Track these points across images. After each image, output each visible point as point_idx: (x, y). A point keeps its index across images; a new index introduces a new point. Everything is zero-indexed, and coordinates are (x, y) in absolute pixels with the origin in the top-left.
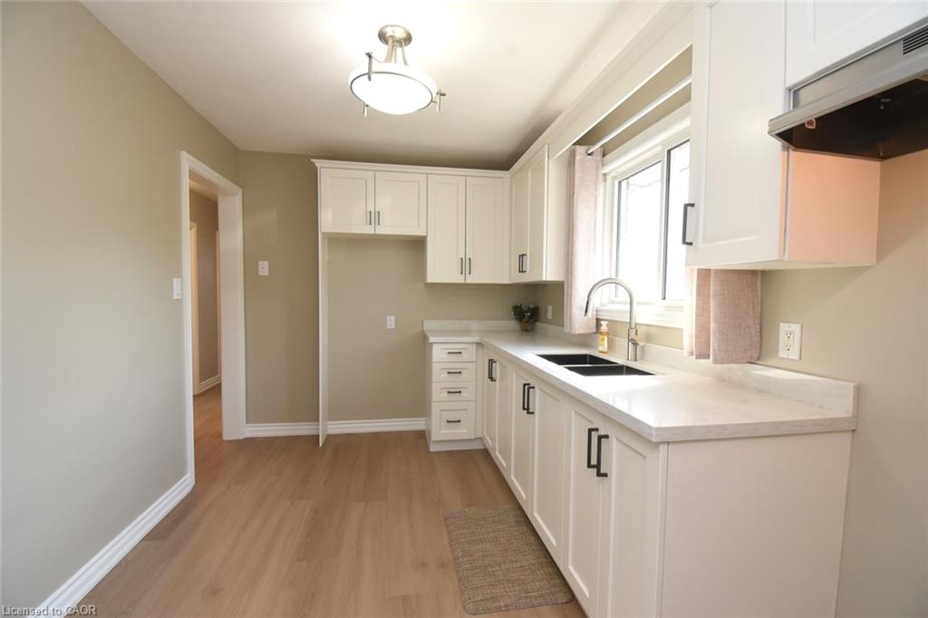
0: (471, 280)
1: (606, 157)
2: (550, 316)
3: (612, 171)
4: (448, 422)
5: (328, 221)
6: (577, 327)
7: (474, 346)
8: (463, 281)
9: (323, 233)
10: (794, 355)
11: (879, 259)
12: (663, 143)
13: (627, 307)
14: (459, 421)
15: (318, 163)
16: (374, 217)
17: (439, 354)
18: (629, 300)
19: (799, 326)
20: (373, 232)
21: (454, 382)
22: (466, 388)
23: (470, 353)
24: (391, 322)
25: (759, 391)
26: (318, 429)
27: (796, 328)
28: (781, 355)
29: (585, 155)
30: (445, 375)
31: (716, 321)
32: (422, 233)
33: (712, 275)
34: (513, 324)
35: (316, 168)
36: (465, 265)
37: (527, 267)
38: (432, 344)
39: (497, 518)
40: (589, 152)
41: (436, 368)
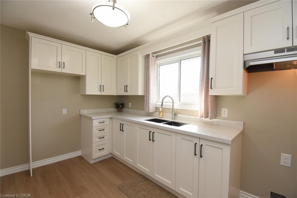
0: (103, 94)
1: (157, 58)
2: (130, 106)
3: (158, 63)
4: (99, 150)
5: (35, 63)
6: (151, 110)
7: (109, 119)
8: (100, 94)
9: (32, 69)
10: (226, 116)
11: (248, 94)
12: (179, 58)
13: (172, 104)
14: (103, 149)
15: (30, 34)
16: (61, 65)
17: (96, 123)
18: (172, 102)
19: (227, 109)
20: (61, 71)
21: (101, 134)
22: (106, 135)
23: (107, 122)
24: (65, 111)
25: (217, 125)
26: (30, 167)
27: (226, 110)
28: (222, 116)
29: (152, 56)
30: (98, 132)
31: (211, 108)
32: (84, 74)
33: (209, 96)
34: (114, 109)
35: (29, 36)
36: (101, 88)
37: (128, 90)
38: (93, 120)
39: (137, 181)
40: (153, 55)
41: (94, 129)
